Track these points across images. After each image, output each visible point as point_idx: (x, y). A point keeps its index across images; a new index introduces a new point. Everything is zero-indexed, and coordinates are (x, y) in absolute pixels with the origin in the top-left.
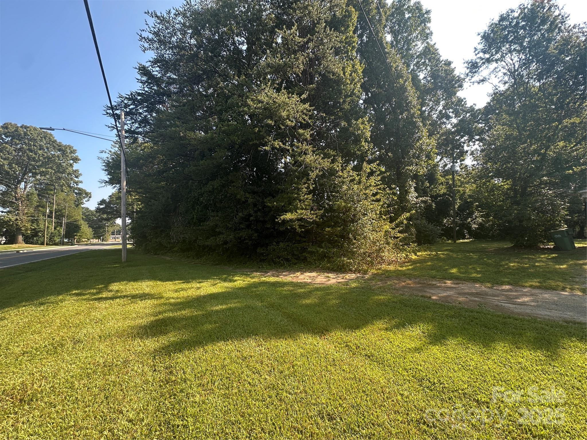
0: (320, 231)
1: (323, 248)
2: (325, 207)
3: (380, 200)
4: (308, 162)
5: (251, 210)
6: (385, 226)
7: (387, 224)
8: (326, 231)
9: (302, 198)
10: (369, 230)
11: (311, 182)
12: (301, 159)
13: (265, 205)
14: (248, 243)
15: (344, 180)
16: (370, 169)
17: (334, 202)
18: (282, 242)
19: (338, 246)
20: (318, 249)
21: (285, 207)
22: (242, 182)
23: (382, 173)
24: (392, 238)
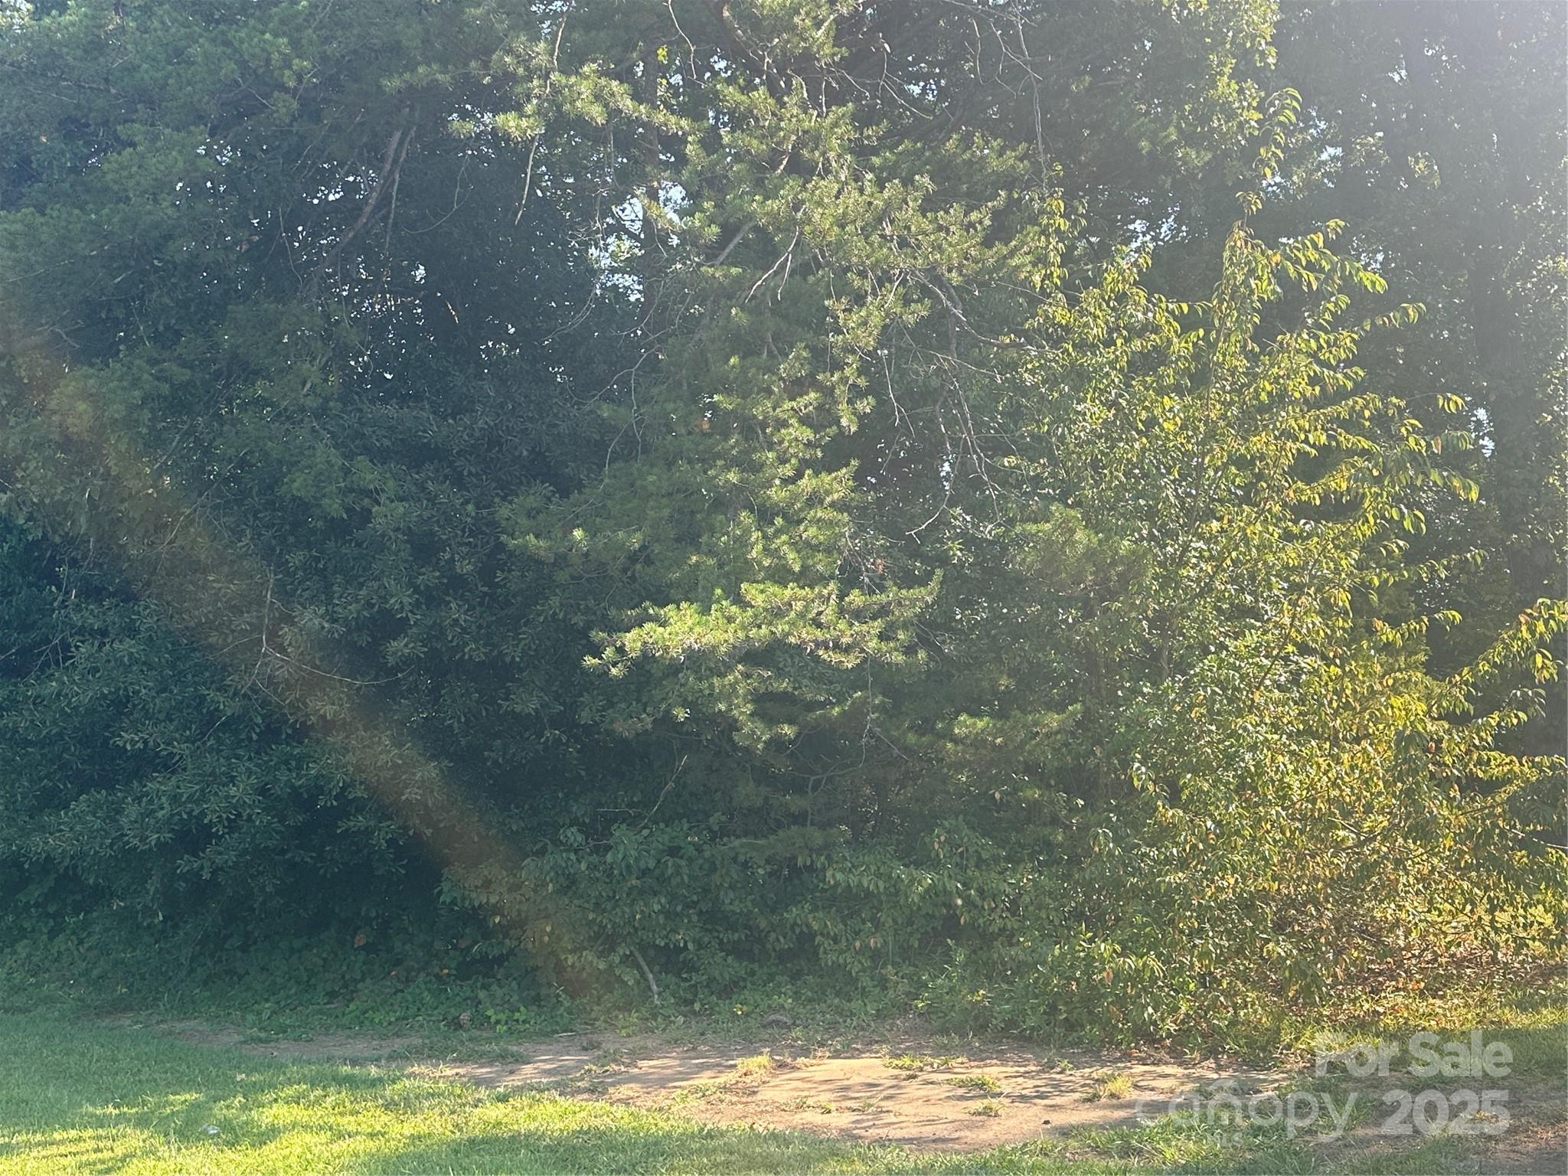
0: (911, 738)
1: (935, 864)
2: (943, 560)
3: (1356, 503)
4: (823, 234)
5: (390, 583)
6: (1396, 702)
7: (1407, 683)
8: (955, 740)
9: (777, 494)
10: (1275, 727)
11: (844, 380)
12: (773, 205)
13: (501, 547)
14: (368, 832)
15: (1088, 360)
16: (1280, 275)
17: (1011, 522)
18: (632, 822)
19: (1048, 845)
20: (900, 871)
21: (649, 561)
22: (325, 370)
23: (1363, 303)
24: (1454, 793)
